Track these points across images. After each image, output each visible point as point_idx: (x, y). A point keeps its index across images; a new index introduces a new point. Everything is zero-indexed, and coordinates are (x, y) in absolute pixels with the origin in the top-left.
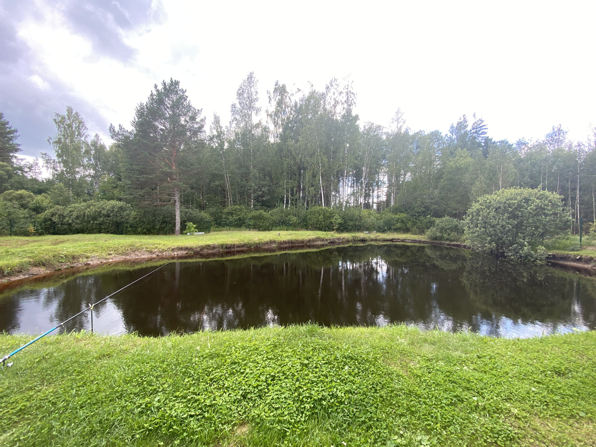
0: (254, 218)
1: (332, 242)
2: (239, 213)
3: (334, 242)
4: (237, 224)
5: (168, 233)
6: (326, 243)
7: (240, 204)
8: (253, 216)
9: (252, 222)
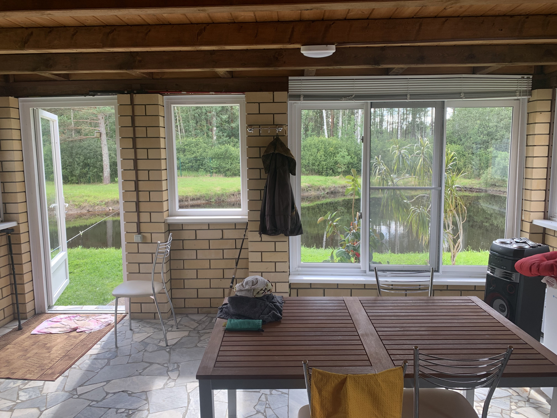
0: (217, 157)
1: (333, 193)
2: (194, 149)
3: (335, 193)
4: (192, 166)
5: (92, 181)
6: (322, 193)
7: (196, 135)
8: (216, 154)
9: (214, 164)
